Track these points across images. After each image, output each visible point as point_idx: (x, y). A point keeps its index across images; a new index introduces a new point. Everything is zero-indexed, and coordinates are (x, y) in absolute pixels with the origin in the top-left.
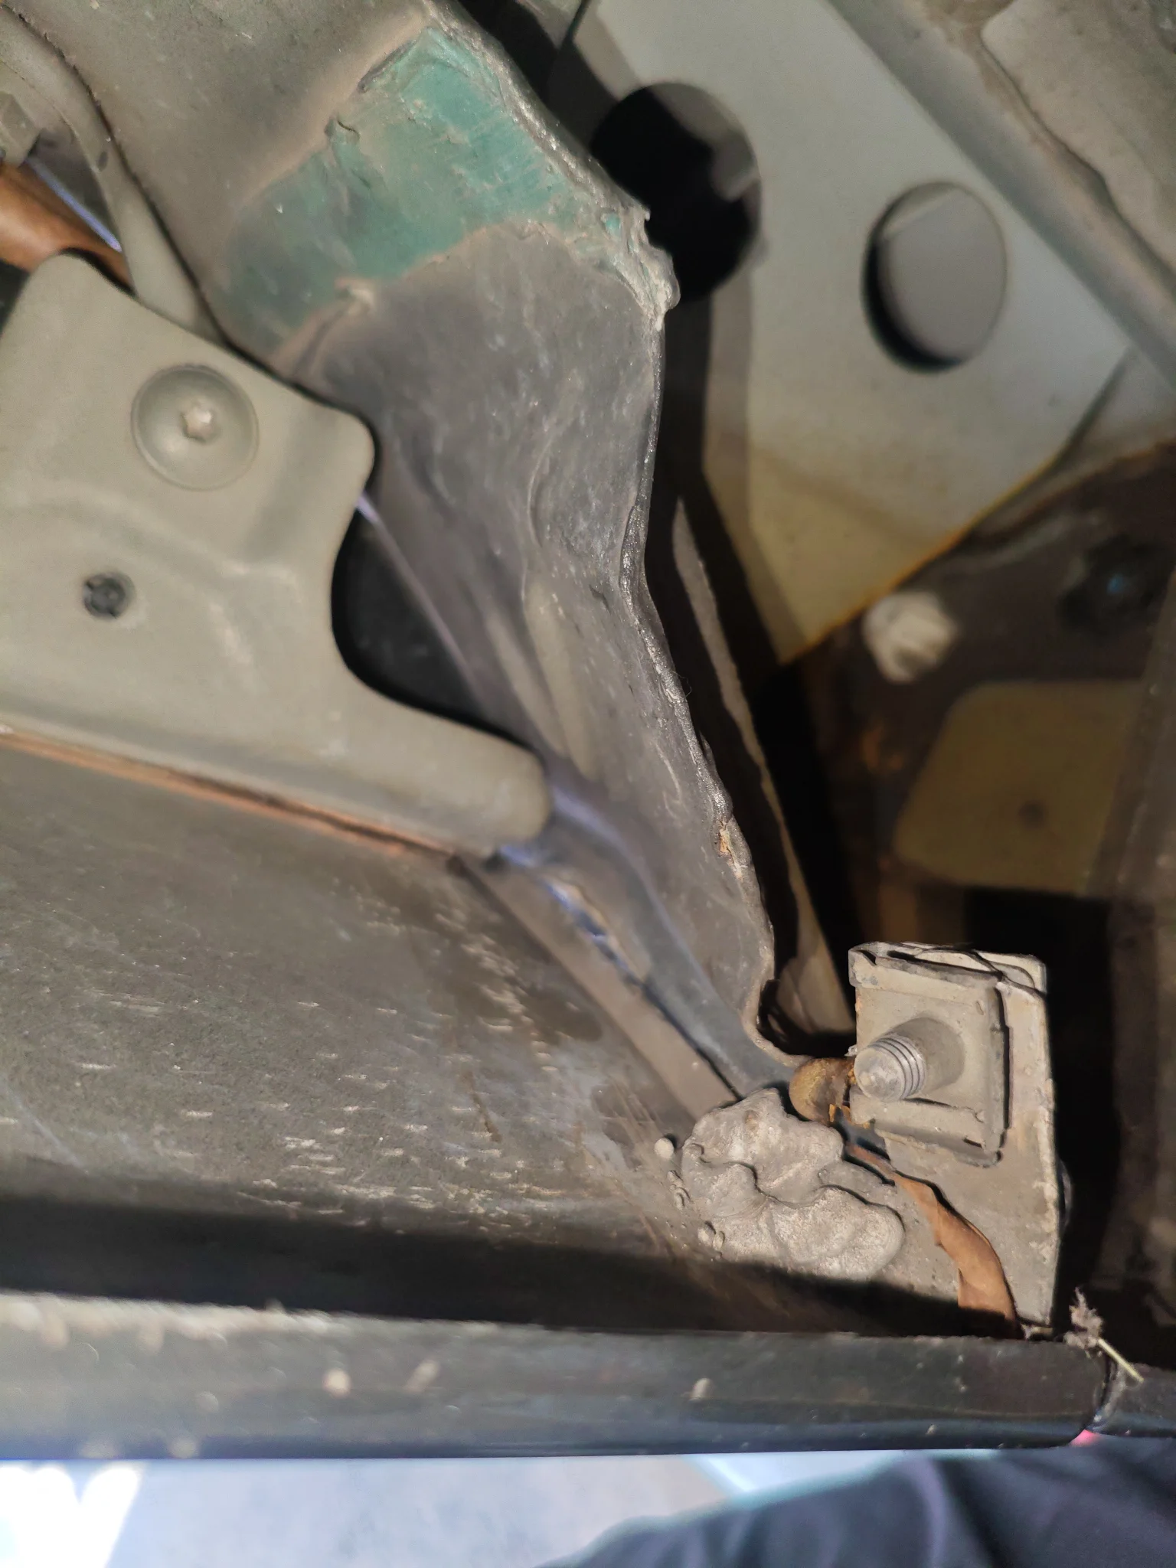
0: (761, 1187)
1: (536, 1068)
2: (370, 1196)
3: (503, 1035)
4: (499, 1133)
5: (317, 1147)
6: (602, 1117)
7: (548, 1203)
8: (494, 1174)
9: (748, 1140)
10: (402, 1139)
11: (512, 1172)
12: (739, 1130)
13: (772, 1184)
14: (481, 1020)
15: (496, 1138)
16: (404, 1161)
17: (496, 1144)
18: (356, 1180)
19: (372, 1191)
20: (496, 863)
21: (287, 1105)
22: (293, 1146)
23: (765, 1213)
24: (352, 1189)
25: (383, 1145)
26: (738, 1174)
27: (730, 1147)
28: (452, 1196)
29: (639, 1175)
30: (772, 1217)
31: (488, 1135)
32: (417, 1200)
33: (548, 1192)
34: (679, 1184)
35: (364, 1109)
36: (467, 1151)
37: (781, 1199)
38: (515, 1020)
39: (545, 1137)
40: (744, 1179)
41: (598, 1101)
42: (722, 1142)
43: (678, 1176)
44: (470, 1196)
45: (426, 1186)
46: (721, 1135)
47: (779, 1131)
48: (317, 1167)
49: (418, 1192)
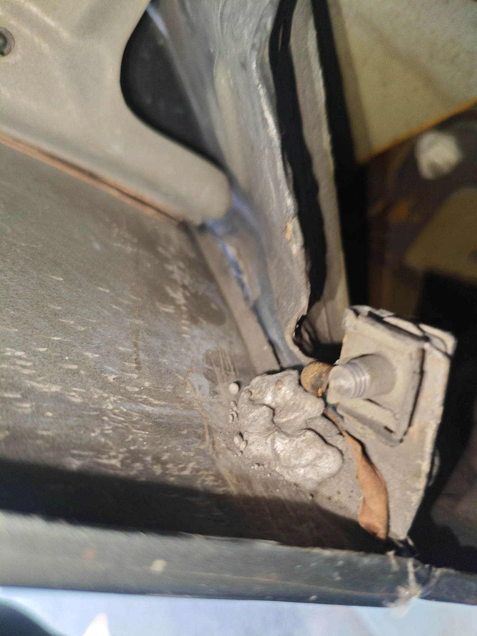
0: (275, 420)
1: (179, 333)
2: (44, 390)
3: (167, 313)
4: (141, 365)
5: (25, 356)
6: (206, 366)
7: (153, 408)
8: (128, 388)
9: (275, 395)
10: (81, 360)
11: (140, 388)
12: (272, 388)
13: (281, 420)
14: (158, 304)
15: (138, 368)
16: (75, 373)
17: (137, 371)
18: (39, 379)
19: (47, 386)
20: (203, 228)
21: (16, 330)
22: (9, 354)
23: (271, 437)
24: (35, 384)
25: (66, 361)
26: (265, 412)
27: (266, 396)
28: (96, 396)
29: (215, 400)
30: (274, 439)
31: (134, 365)
32: (73, 396)
33: (156, 402)
34: (235, 409)
35: (64, 340)
36: (117, 372)
37: (283, 430)
38: (178, 307)
39: (168, 371)
40: (267, 414)
41: (207, 358)
42: (263, 392)
43: (236, 405)
44: (108, 398)
45: (82, 389)
46: (263, 388)
47: (292, 394)
48: (19, 368)
49: (75, 391)
